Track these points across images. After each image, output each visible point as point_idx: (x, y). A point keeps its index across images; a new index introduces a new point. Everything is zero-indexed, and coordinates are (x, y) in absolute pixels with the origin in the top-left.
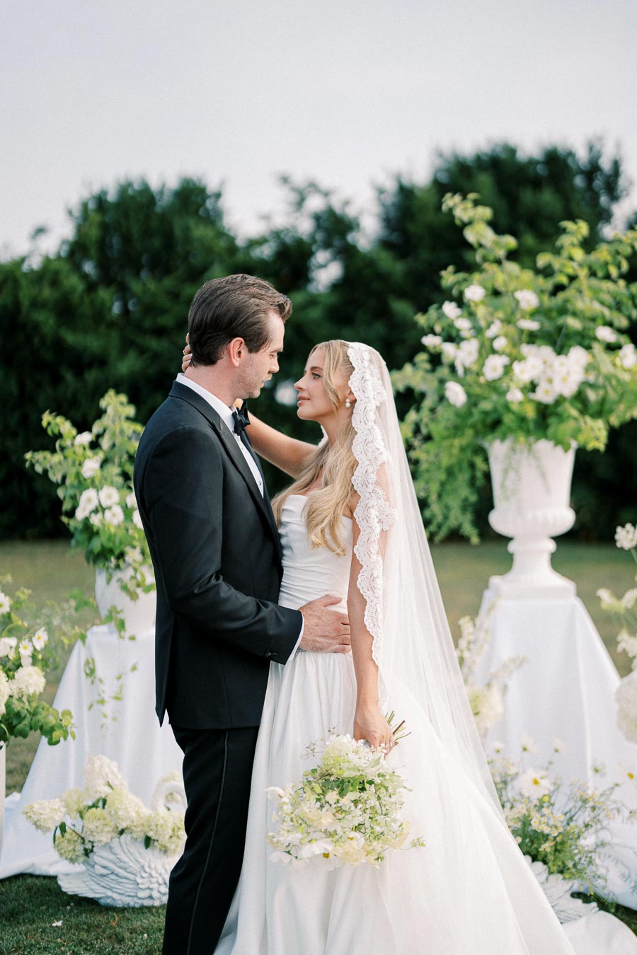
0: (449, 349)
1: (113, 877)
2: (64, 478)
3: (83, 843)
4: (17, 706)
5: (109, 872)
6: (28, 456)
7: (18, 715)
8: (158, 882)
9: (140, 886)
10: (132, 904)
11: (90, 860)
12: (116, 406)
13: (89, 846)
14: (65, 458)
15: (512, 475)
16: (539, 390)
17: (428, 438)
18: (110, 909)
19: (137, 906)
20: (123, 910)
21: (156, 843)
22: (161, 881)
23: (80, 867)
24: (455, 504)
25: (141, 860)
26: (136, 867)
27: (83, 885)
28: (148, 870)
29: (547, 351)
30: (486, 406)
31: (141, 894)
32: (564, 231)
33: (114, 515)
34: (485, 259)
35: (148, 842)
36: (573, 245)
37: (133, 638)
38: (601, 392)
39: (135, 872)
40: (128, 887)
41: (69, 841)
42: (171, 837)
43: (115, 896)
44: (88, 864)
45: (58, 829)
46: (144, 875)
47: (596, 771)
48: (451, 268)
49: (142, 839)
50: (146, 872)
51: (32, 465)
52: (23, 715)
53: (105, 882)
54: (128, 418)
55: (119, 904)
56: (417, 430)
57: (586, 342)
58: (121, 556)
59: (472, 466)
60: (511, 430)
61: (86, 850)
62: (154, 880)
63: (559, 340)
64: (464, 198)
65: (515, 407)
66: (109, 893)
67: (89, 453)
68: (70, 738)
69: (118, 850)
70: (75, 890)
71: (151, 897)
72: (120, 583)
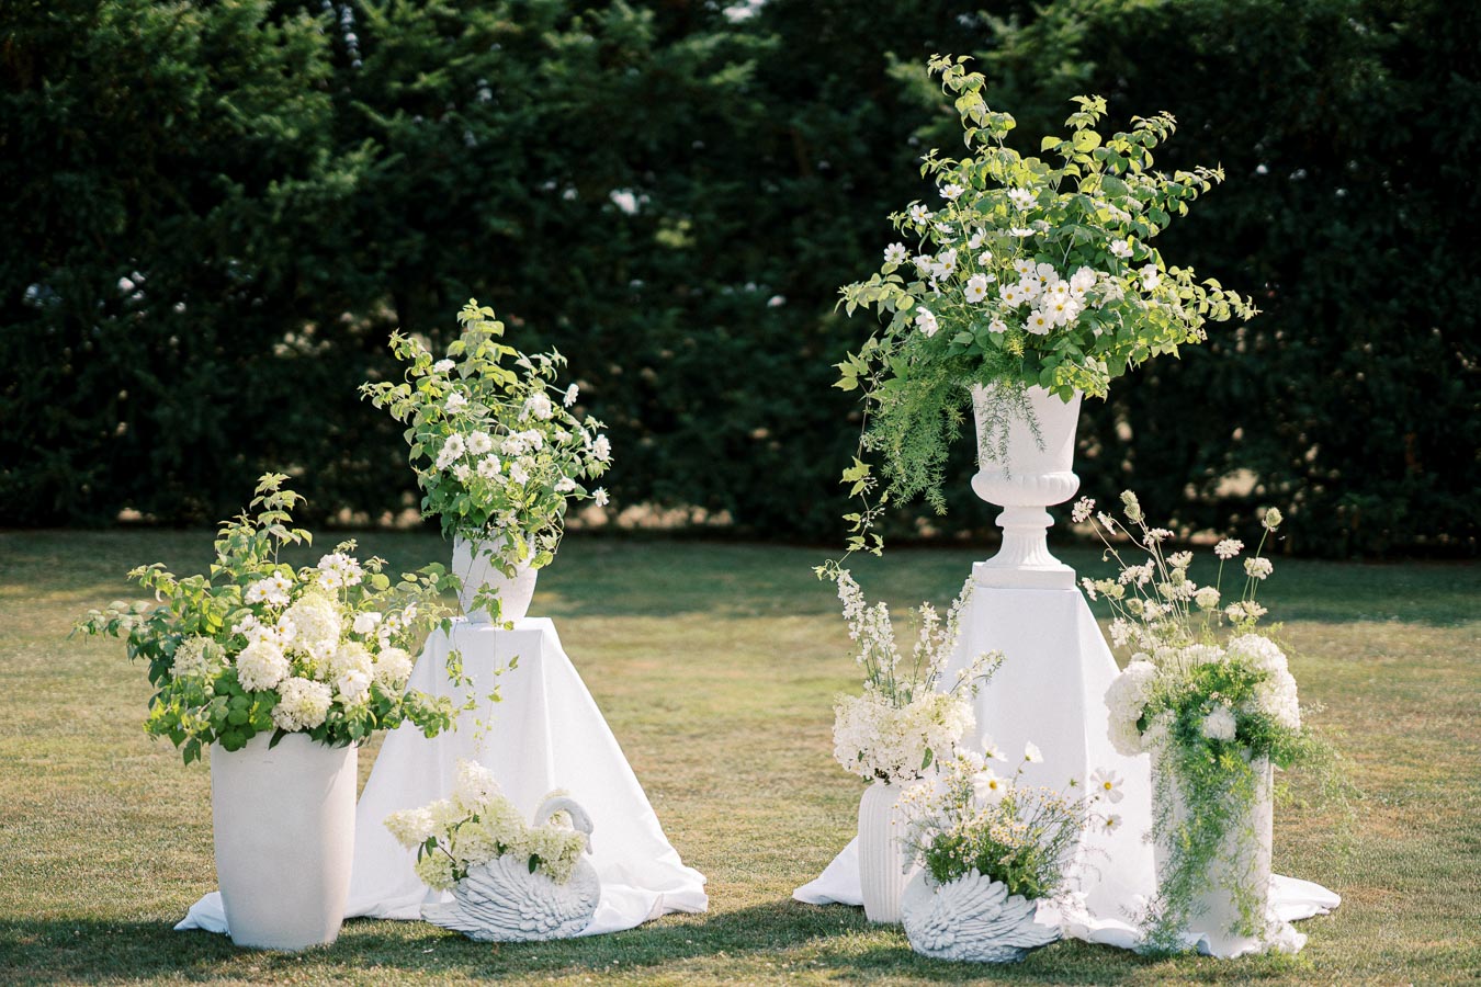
0: (923, 262)
1: (488, 905)
2: (412, 415)
3: (453, 865)
4: (387, 692)
5: (485, 900)
6: (364, 387)
7: (386, 702)
8: (544, 912)
9: (524, 916)
10: (512, 938)
11: (461, 887)
12: (478, 319)
13: (460, 868)
14: (414, 389)
15: (997, 429)
16: (1029, 319)
17: (890, 375)
18: (484, 943)
19: (519, 940)
20: (502, 944)
21: (544, 865)
22: (549, 912)
23: (447, 897)
24: (921, 461)
25: (523, 885)
26: (517, 893)
27: (451, 916)
28: (533, 898)
29: (1047, 269)
30: (962, 337)
31: (524, 926)
32: (1077, 107)
33: (490, 466)
34: (976, 141)
35: (534, 862)
36: (1089, 127)
37: (511, 625)
38: (1112, 326)
39: (517, 899)
40: (509, 918)
41: (435, 863)
42: (561, 859)
43: (492, 928)
44: (459, 891)
45: (424, 848)
46: (529, 903)
47: (1073, 784)
48: (933, 152)
49: (526, 861)
50: (531, 900)
51: (369, 398)
52: (392, 703)
53: (479, 912)
54: (495, 338)
55: (497, 938)
56: (876, 365)
57: (1099, 258)
58: (492, 519)
59: (944, 413)
60: (994, 372)
61: (455, 873)
62: (540, 910)
63: (1064, 256)
64: (954, 62)
65: (997, 342)
66: (485, 925)
67: (448, 385)
68: (451, 728)
69: (496, 874)
70: (443, 921)
71: (536, 930)
72: (489, 555)
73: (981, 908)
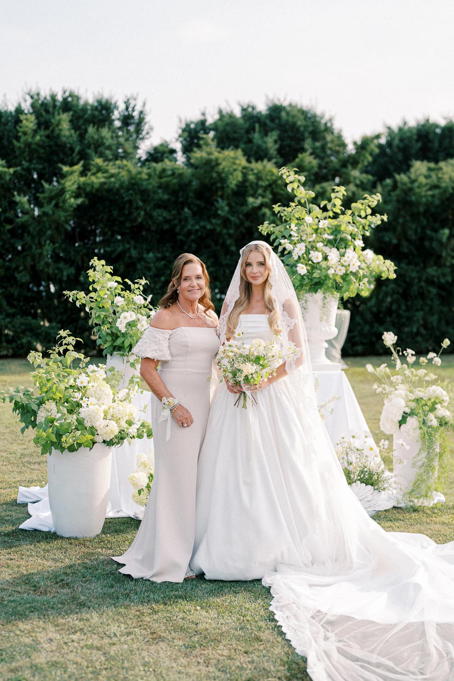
30: (315, 275)
32: (334, 191)
33: (142, 326)
64: (289, 169)
65: (331, 276)
72: (129, 363)
73: (363, 497)
